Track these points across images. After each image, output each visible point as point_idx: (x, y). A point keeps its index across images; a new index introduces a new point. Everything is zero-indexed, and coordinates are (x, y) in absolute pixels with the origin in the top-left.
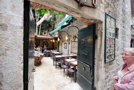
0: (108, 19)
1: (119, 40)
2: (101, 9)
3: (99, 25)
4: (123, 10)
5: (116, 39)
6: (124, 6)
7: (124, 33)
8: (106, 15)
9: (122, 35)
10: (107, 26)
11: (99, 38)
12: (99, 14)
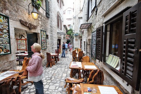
0: (42, 32)
1: (49, 40)
2: (39, 28)
3: (38, 34)
4: (50, 26)
5: (47, 40)
6: (51, 24)
7: (52, 36)
8: (41, 31)
9: (50, 38)
10: (42, 35)
11: (39, 39)
12: (38, 30)
